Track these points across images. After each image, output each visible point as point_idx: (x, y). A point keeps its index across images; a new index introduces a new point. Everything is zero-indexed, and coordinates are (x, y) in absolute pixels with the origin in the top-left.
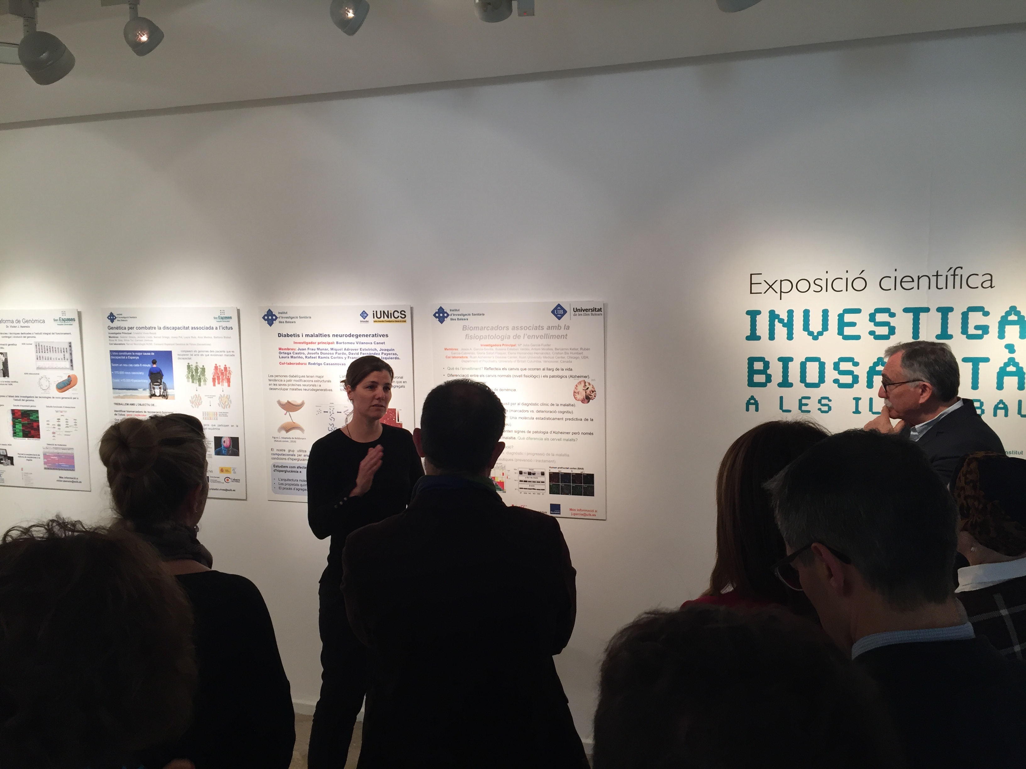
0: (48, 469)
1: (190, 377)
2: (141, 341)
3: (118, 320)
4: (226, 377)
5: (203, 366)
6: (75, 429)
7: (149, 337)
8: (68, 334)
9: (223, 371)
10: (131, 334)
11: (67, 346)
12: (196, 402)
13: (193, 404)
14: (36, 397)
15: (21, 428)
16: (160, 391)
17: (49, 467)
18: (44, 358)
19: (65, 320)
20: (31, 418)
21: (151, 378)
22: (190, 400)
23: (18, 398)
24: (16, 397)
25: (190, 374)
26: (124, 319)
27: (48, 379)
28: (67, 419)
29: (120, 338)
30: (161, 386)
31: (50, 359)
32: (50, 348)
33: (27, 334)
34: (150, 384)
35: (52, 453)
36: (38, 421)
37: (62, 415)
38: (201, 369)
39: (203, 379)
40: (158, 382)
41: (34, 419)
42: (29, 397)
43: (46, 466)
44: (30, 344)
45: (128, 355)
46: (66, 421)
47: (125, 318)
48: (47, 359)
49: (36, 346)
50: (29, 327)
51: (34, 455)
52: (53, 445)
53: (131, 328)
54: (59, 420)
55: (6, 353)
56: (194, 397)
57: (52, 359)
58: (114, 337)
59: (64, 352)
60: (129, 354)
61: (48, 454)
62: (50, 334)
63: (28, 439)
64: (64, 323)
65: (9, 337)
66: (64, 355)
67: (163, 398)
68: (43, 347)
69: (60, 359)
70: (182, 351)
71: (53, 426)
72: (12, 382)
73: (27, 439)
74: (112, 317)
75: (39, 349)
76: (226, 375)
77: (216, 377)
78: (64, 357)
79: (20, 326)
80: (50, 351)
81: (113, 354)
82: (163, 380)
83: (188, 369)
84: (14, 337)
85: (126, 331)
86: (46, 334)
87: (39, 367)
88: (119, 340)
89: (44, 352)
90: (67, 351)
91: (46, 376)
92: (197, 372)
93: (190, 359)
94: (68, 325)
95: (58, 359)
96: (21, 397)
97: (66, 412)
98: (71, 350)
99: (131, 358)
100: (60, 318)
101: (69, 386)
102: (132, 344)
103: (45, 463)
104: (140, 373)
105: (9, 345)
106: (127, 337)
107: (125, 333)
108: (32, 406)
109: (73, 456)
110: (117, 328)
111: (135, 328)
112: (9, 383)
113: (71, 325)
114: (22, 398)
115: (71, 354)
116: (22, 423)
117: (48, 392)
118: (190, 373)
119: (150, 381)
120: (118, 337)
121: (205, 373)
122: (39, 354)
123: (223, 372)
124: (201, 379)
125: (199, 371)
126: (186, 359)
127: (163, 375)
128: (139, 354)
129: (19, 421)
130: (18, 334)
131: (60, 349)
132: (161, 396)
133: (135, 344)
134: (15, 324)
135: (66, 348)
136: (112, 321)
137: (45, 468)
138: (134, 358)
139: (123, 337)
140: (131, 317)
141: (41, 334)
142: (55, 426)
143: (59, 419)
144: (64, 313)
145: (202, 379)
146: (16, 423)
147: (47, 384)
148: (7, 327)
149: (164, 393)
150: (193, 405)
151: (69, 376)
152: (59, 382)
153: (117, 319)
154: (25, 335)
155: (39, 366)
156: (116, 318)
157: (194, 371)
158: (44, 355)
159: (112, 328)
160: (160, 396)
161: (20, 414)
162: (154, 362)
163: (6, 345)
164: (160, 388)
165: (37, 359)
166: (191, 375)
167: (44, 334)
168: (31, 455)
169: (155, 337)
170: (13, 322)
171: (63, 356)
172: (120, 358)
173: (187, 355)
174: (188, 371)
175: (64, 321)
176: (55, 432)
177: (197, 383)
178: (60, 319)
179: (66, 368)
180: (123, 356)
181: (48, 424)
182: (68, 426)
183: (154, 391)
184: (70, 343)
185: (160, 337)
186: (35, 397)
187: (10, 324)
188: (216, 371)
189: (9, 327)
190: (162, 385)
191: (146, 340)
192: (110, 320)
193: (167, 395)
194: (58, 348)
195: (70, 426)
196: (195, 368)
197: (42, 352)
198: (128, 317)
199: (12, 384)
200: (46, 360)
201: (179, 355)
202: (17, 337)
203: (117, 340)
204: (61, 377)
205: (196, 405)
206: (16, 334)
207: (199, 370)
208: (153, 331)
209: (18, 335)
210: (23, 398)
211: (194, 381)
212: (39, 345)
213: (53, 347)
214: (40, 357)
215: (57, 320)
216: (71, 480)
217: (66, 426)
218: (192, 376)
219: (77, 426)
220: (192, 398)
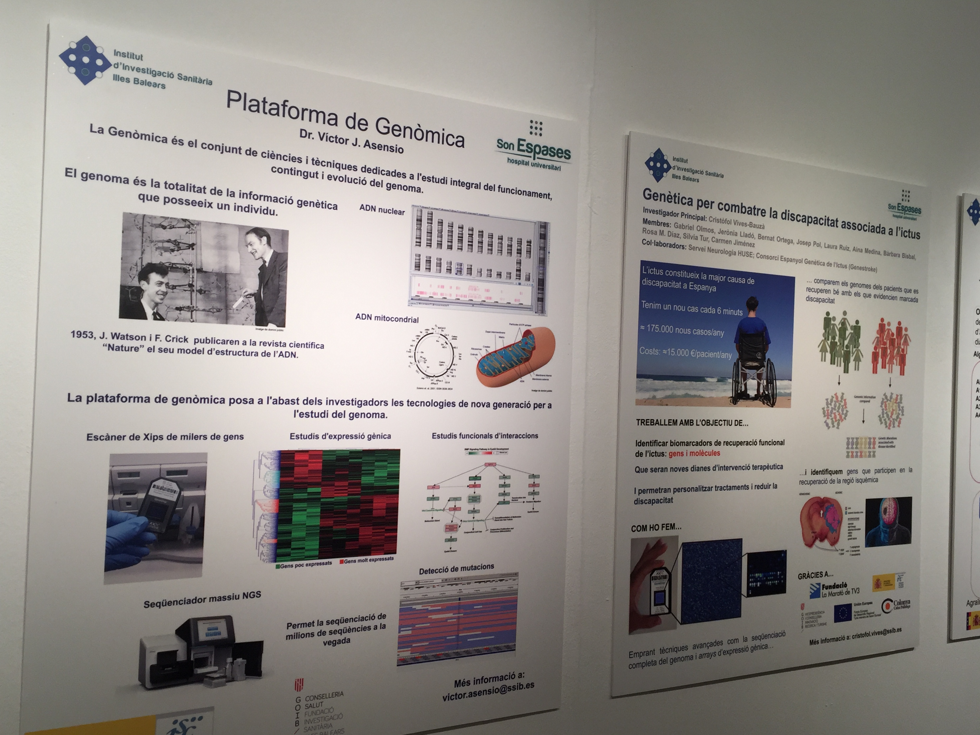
0: (415, 661)
1: (828, 349)
2: (727, 242)
3: (674, 176)
4: (898, 351)
5: (857, 322)
6: (529, 507)
7: (746, 236)
8: (540, 195)
9: (895, 337)
10: (703, 219)
11: (531, 234)
12: (835, 413)
13: (828, 418)
14: (395, 403)
15: (317, 522)
16: (759, 384)
17: (417, 655)
18: (444, 266)
19: (537, 150)
20: (365, 480)
21: (740, 349)
22: (823, 409)
23: (317, 409)
24: (308, 402)
25: (829, 342)
26: (689, 175)
27: (450, 338)
28: (504, 477)
29: (672, 229)
30: (763, 370)
31: (465, 271)
32: (471, 235)
33: (389, 174)
34: (736, 365)
35: (434, 601)
36: (394, 491)
37: (490, 464)
38: (852, 328)
39: (855, 355)
40: (755, 360)
41: (376, 484)
42: (366, 403)
43: (406, 654)
44: (395, 212)
45: (690, 280)
46: (502, 482)
47: (694, 172)
48: (454, 271)
49: (419, 220)
50: (400, 150)
51: (363, 619)
52: (446, 570)
53: (707, 204)
54: (478, 482)
55: (284, 235)
56: (832, 401)
57: (474, 272)
58: (658, 223)
59: (519, 252)
60: (692, 275)
61: (419, 607)
62: (477, 186)
63: (342, 562)
64: (531, 160)
65: (306, 175)
66: (519, 263)
67: (764, 403)
68: (446, 228)
69: (504, 275)
70: (818, 281)
71: (452, 504)
72: (298, 345)
73: (336, 561)
74: (658, 165)
75: (430, 233)
76: (899, 347)
77: (880, 350)
78: (519, 270)
79: (362, 142)
80: (471, 246)
81: (649, 271)
82: (768, 356)
83: (825, 328)
84: (329, 177)
85: (692, 210)
86: (462, 184)
87: (422, 296)
88: (670, 234)
89: (445, 244)
90: (529, 252)
91: (442, 329)
92: (843, 337)
93: (832, 301)
94: (544, 166)
95: (494, 274)
96: (330, 402)
97: (504, 451)
98: (544, 249)
99: (697, 288)
100: (520, 140)
101: (522, 367)
102: (703, 249)
103: (403, 643)
104: (716, 333)
105: (302, 204)
106: (691, 228)
107: (689, 216)
108: (371, 437)
109: (516, 600)
110: (669, 198)
111: (715, 206)
112: (284, 350)
113: (556, 168)
114: (332, 409)
115: (543, 262)
116: (323, 504)
117: (447, 386)
118: (828, 340)
119: (737, 356)
120: (667, 225)
121: (860, 340)
122: (424, 251)
123: (895, 339)
124: (851, 355)
125: (848, 333)
126: (824, 301)
127: (768, 342)
128: (717, 278)
129: (310, 494)
130: (349, 167)
131: (505, 243)
132: (761, 397)
133: (710, 250)
134: (341, 131)
135: (529, 242)
136: (658, 176)
137: (402, 662)
138: (704, 288)
139: (682, 227)
140: (710, 174)
141: (444, 181)
142: (458, 504)
143: (476, 478)
144: (536, 128)
145: (853, 354)
146: (295, 505)
147: (446, 355)
148: (305, 134)
149: (768, 391)
150: (829, 421)
151: (527, 333)
152: (491, 350)
153: (671, 172)
154: (378, 178)
155: (422, 293)
156: (669, 167)
157: (838, 333)
158: (446, 255)
159: (655, 197)
160: (756, 398)
161: (319, 466)
162: (752, 305)
163: (290, 201)
164: (759, 377)
165: (418, 267)
166: (831, 342)
167: (453, 182)
168: (346, 621)
169: (760, 237)
170: (333, 120)
171: (515, 267)
172: (666, 284)
173: (827, 291)
174: (826, 331)
175: (532, 154)
176: (459, 523)
177: (840, 366)
178: (519, 145)
179: (520, 307)
180: (677, 279)
181: (433, 498)
182: (507, 498)
183: (745, 385)
184: (544, 226)
185: (772, 239)
186: (390, 403)
187: (315, 127)
188: (880, 336)
189: (315, 135)
190: (764, 367)
191: (738, 243)
192: (652, 172)
193: (773, 395)
194: (501, 238)
195: (515, 499)
196: (840, 326)
197: (440, 245)
198: (702, 173)
199: (294, 355)
200: (448, 275)
201: (809, 289)
202: (344, 179)
203: (666, 233)
204: (501, 334)
205: (834, 420)
206: (339, 166)
207: (849, 331)
208: (757, 220)
209: (351, 174)
210: (340, 409)
211: (836, 358)
212: (430, 220)
213: (481, 233)
214: (429, 261)
215: (509, 146)
216: (498, 684)
217: (501, 499)
218: (833, 345)
219: (537, 498)
220: (827, 404)
